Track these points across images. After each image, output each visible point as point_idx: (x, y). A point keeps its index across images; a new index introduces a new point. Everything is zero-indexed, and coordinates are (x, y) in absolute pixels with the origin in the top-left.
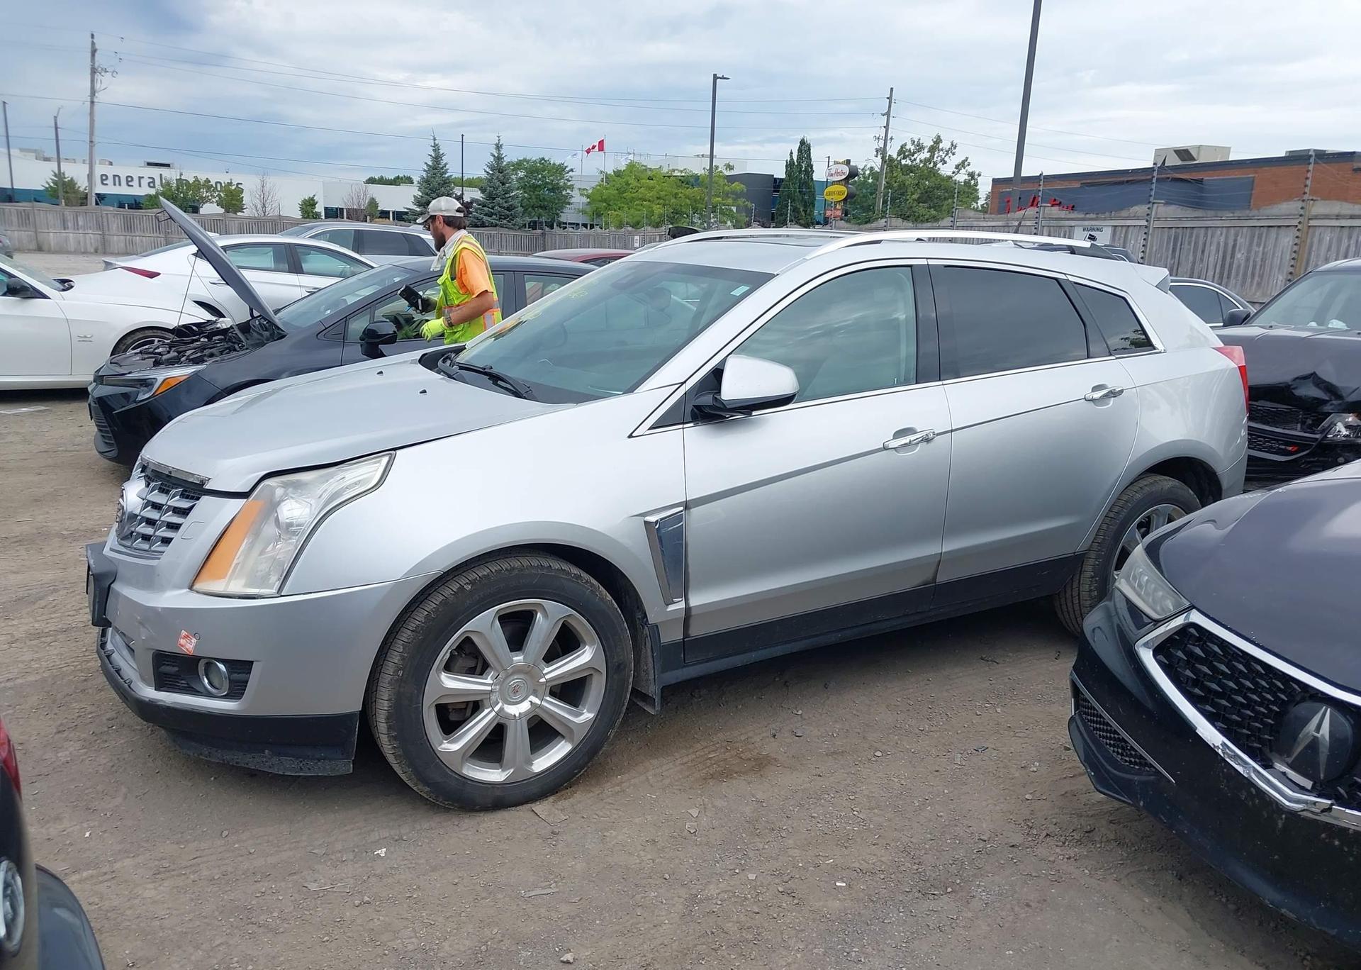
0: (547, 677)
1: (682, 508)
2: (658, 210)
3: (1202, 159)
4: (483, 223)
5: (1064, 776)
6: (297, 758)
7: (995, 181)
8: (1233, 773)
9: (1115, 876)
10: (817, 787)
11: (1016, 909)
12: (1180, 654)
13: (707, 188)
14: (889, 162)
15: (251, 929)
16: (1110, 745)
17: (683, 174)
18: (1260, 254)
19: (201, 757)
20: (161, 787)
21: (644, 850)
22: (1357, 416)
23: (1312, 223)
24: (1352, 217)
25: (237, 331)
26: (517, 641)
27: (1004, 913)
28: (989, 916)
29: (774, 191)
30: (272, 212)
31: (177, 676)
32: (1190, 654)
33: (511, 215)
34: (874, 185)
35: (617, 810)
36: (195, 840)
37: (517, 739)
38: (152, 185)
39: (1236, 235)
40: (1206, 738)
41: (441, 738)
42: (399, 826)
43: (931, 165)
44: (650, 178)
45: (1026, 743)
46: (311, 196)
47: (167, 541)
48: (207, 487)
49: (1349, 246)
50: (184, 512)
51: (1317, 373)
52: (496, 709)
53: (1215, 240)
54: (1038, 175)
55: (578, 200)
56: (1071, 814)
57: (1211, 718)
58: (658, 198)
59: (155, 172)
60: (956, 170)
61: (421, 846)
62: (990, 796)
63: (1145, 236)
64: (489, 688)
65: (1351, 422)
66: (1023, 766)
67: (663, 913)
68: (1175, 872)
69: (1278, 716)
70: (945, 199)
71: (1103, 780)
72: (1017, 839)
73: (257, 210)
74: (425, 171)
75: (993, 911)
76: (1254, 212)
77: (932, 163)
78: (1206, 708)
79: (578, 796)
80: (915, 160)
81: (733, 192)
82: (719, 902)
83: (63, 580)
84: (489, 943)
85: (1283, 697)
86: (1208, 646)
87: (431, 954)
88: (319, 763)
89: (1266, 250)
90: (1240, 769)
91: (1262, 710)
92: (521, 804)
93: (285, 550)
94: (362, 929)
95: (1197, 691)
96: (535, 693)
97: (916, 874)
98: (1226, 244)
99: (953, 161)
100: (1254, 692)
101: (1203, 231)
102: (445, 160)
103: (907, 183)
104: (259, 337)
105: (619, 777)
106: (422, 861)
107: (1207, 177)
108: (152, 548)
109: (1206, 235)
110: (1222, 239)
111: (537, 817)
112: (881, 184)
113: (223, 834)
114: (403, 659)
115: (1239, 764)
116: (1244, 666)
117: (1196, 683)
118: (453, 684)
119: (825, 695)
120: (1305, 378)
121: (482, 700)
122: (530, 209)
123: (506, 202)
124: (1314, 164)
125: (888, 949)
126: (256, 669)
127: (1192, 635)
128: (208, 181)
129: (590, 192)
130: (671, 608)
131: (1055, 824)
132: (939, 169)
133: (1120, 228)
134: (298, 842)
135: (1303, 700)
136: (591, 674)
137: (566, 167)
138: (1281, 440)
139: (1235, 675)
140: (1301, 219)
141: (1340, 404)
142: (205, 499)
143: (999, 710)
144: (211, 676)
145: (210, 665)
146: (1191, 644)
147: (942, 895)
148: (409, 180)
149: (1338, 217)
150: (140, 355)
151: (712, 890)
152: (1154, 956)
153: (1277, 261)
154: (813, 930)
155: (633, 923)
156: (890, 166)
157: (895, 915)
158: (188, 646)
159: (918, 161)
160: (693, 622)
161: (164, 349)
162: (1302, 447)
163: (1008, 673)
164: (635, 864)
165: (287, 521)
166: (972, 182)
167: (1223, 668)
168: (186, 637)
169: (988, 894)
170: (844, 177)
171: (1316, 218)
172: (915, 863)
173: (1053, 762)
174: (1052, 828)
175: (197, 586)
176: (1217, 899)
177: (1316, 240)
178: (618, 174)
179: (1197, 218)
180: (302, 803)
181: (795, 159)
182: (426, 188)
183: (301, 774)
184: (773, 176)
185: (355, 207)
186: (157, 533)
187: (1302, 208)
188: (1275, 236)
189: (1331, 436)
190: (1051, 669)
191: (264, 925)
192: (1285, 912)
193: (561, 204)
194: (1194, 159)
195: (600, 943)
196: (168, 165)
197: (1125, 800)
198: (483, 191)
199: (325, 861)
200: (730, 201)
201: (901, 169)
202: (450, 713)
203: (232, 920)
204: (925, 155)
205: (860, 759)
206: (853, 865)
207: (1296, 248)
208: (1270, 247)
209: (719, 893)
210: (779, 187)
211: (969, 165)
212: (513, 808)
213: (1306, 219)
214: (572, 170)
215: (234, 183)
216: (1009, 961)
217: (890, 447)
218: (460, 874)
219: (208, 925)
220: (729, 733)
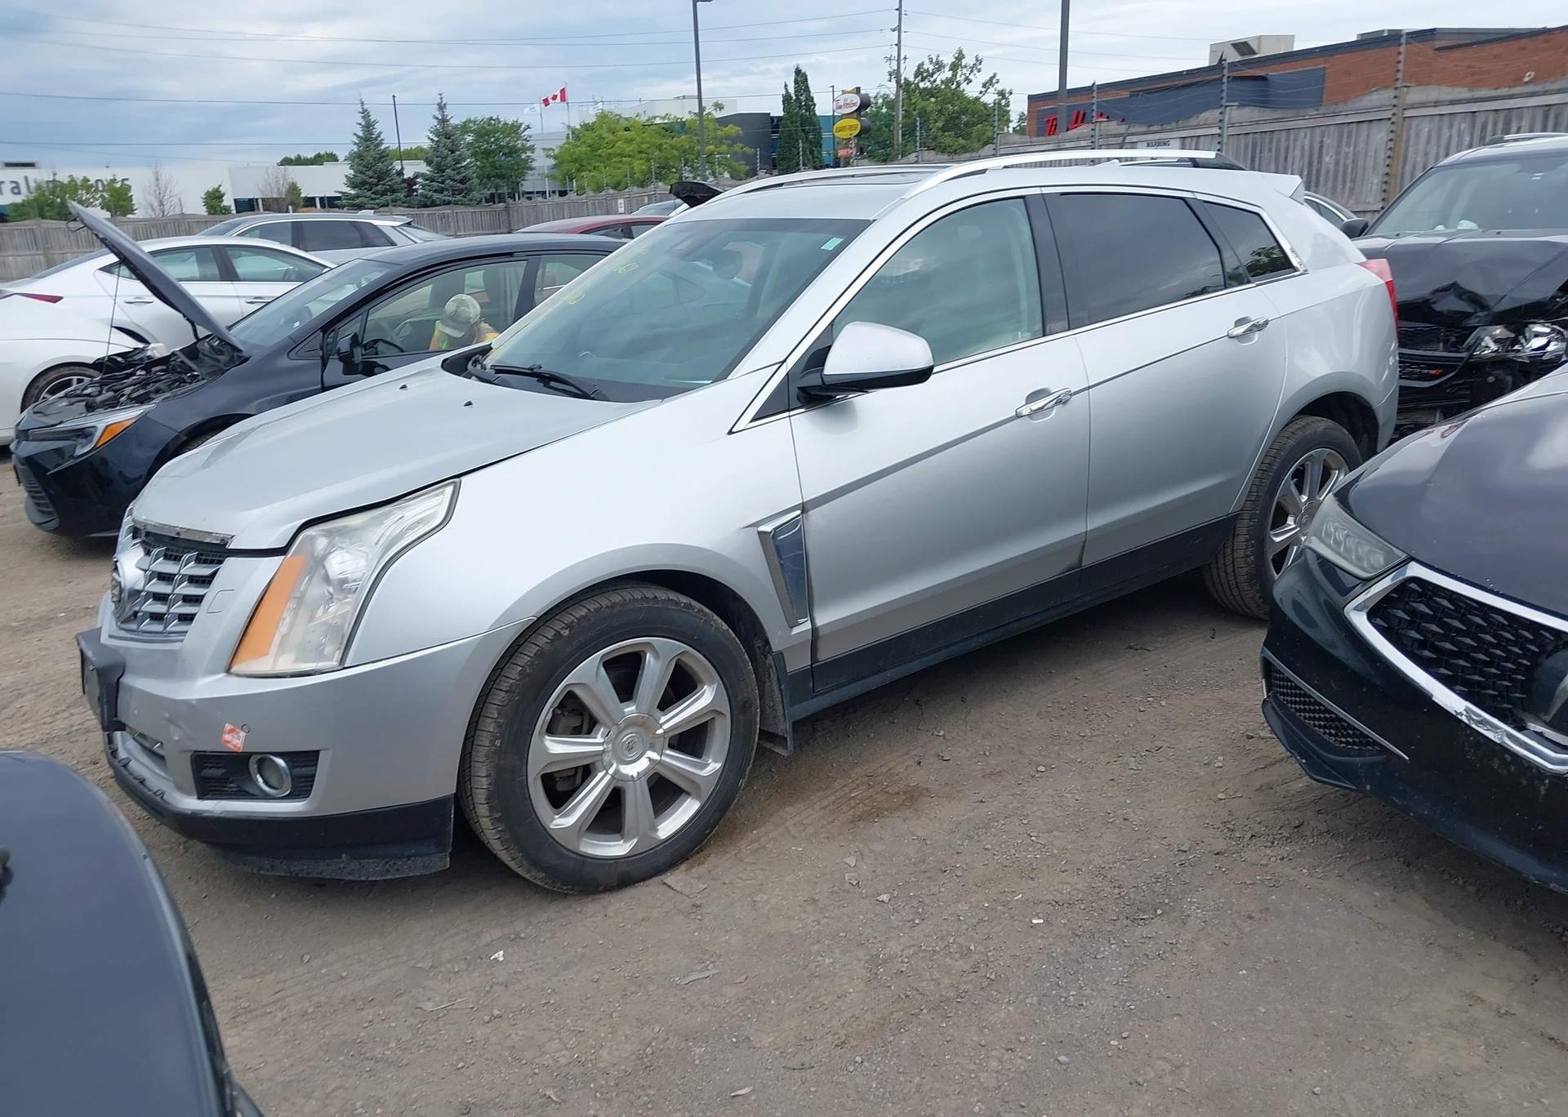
0: (665, 727)
1: (799, 512)
2: (639, 165)
3: (1263, 52)
4: (433, 201)
5: (1255, 768)
6: (383, 859)
7: (1031, 98)
8: (1482, 741)
9: (1337, 871)
10: (983, 815)
11: (1239, 922)
12: (1401, 614)
13: (696, 135)
14: (905, 87)
15: (368, 1065)
16: (1320, 726)
17: (666, 121)
18: (1351, 156)
19: (262, 872)
20: (214, 913)
21: (805, 912)
22: (1505, 327)
23: (1408, 113)
24: (1452, 103)
25: (183, 358)
26: (626, 689)
27: (1226, 930)
28: (1211, 935)
29: (773, 132)
30: (172, 210)
31: (224, 780)
32: (1413, 613)
33: (466, 189)
34: (889, 115)
35: (761, 869)
36: (271, 971)
37: (637, 802)
38: (16, 191)
39: (1323, 136)
40: (1446, 705)
41: (552, 813)
42: (512, 922)
43: (954, 87)
44: (627, 129)
45: (1203, 736)
46: (216, 187)
47: (188, 618)
48: (232, 546)
49: (1450, 136)
50: (206, 581)
51: (1459, 282)
52: (611, 771)
53: (1299, 144)
54: (1090, 85)
55: (542, 162)
56: (1274, 809)
57: (1448, 682)
58: (641, 152)
59: (18, 174)
60: (984, 90)
61: (544, 942)
62: (1177, 801)
63: (1218, 147)
64: (600, 748)
65: (1498, 335)
66: (1206, 762)
67: (845, 981)
68: (1401, 859)
69: (1528, 671)
70: (974, 124)
71: (1316, 766)
72: (1220, 845)
73: (153, 210)
74: (355, 144)
75: (1214, 929)
76: (1341, 107)
77: (955, 83)
78: (1440, 672)
79: (713, 860)
80: (935, 81)
81: (728, 137)
82: (906, 960)
83: (27, 681)
84: (654, 1044)
85: (1533, 648)
86: (1435, 602)
87: (590, 1065)
88: (409, 862)
89: (1357, 150)
90: (1490, 735)
91: (1510, 665)
92: (651, 877)
93: (341, 610)
94: (499, 1048)
95: (1427, 653)
96: (652, 748)
97: (1119, 898)
98: (1311, 147)
99: (979, 79)
100: (1497, 646)
101: (1284, 134)
102: (378, 128)
103: (929, 109)
104: (213, 363)
105: (754, 832)
106: (549, 960)
107: (1271, 72)
108: (168, 629)
109: (1288, 139)
110: (1307, 142)
111: (671, 890)
112: (898, 114)
113: (304, 958)
114: (499, 726)
115: (1489, 730)
116: (1481, 618)
117: (1423, 645)
118: (559, 747)
119: (965, 710)
120: (1444, 290)
121: (593, 764)
122: (485, 180)
123: (458, 173)
124: (1406, 44)
125: (1108, 988)
126: (324, 760)
127: (1413, 591)
128: (86, 180)
129: (556, 152)
130: (796, 630)
131: (1259, 823)
132: (964, 90)
133: (1189, 139)
134: (396, 957)
135: (1556, 649)
136: (713, 718)
137: (521, 124)
138: (1422, 364)
139: (1473, 631)
140: (1394, 110)
141: (1486, 316)
142: (231, 562)
143: (1163, 703)
144: (267, 775)
145: (264, 762)
146: (1412, 602)
147: (1152, 919)
148: (332, 158)
149: (1436, 104)
150: (65, 399)
151: (894, 947)
152: (1401, 955)
153: (1370, 163)
154: (1019, 977)
155: (813, 997)
156: (906, 91)
157: (1107, 948)
158: (236, 741)
159: (938, 82)
160: (821, 644)
161: (94, 389)
162: (1446, 369)
163: (1162, 661)
164: (799, 929)
165: (341, 576)
166: (1003, 102)
167: (1456, 624)
168: (231, 731)
169: (1203, 911)
170: (855, 108)
171: (1412, 107)
172: (1115, 887)
173: (1237, 754)
174: (1257, 828)
175: (235, 669)
176: (1453, 882)
177: (1413, 132)
178: (586, 127)
179: (1277, 120)
180: (389, 910)
181: (792, 90)
182: (360, 165)
183: (389, 877)
184: (769, 114)
185: (275, 196)
186: (172, 610)
187: (1395, 97)
188: (1366, 133)
189: (1478, 353)
190: (1208, 649)
191: (382, 1059)
192: (1554, 887)
193: (521, 171)
194: (1254, 53)
195: (781, 1026)
196: (31, 165)
197: (1349, 786)
198: (429, 162)
199: (434, 975)
200: (724, 148)
201: (920, 93)
202: (556, 782)
203: (342, 1058)
204: (946, 74)
205: (1022, 777)
206: (1046, 897)
207: (1391, 144)
208: (1361, 146)
209: (903, 950)
210: (777, 126)
211: (998, 82)
212: (642, 884)
213: (1401, 110)
214: (528, 127)
215: (119, 178)
216: (1245, 982)
217: (1024, 414)
218: (598, 969)
219: (314, 1068)
220: (867, 767)
